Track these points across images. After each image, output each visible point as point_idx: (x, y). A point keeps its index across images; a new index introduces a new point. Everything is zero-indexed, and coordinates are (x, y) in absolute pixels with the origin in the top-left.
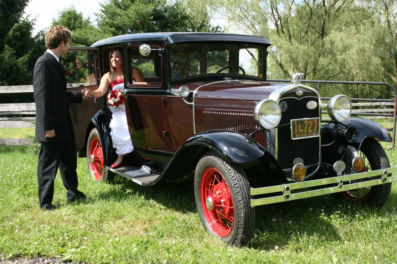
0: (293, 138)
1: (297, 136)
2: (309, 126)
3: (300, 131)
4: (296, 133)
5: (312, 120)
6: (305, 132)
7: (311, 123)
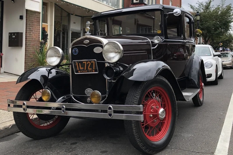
0: (76, 72)
2: (87, 65)
3: (81, 68)
4: (78, 70)
5: (90, 61)
6: (85, 69)
7: (89, 63)
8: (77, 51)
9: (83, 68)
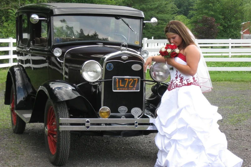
0: (114, 90)
1: (118, 89)
2: (129, 82)
3: (121, 85)
4: (117, 87)
5: (133, 79)
6: (126, 86)
7: (131, 81)
8: (112, 66)
9: (123, 85)
